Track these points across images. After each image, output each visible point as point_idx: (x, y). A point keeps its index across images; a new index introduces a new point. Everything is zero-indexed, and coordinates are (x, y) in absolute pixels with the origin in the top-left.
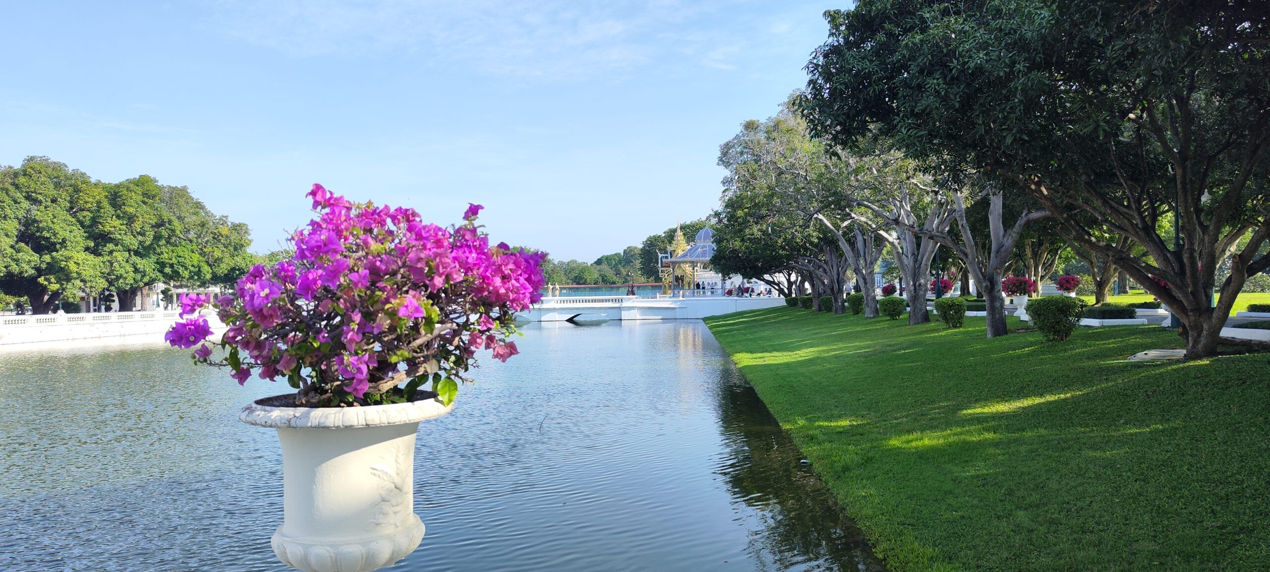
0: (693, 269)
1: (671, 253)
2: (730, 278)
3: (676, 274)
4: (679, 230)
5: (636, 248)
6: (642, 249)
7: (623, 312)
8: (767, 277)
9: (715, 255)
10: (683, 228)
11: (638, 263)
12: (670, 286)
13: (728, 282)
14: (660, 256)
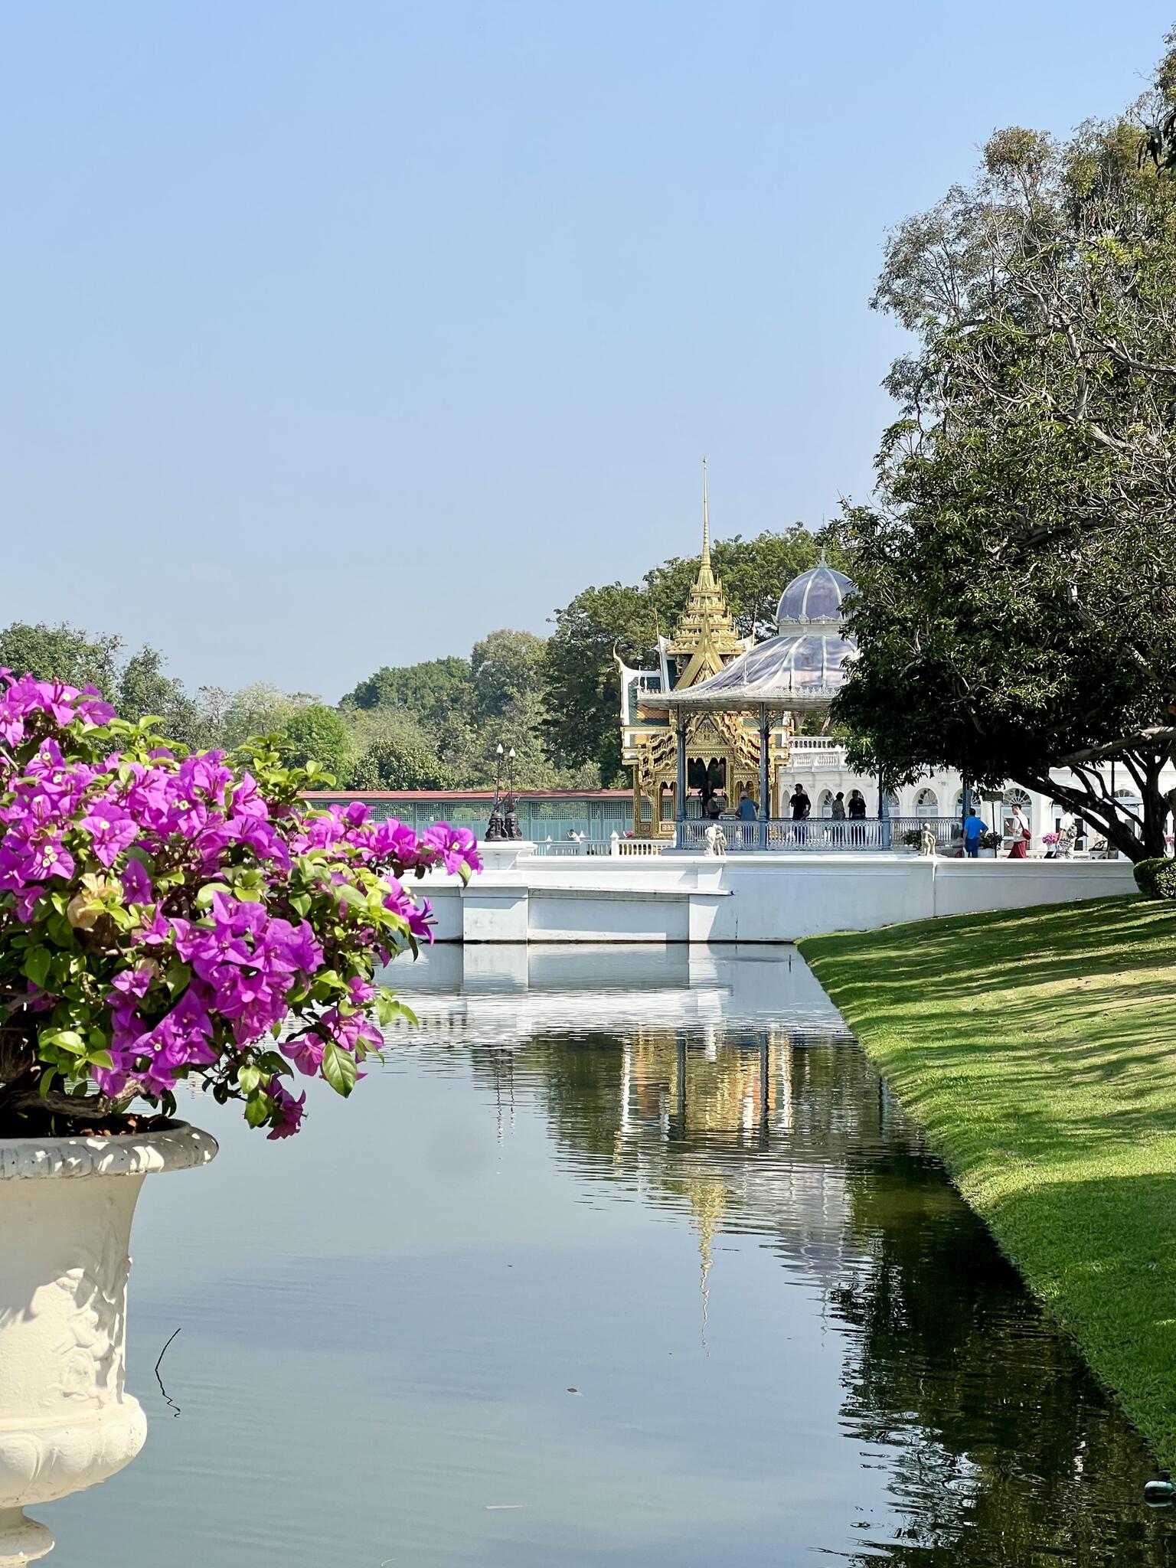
0: (765, 735)
1: (671, 665)
2: (911, 780)
3: (692, 753)
4: (706, 573)
5: (526, 638)
6: (551, 644)
7: (468, 912)
8: (1063, 777)
9: (855, 685)
10: (723, 559)
11: (533, 706)
12: (663, 804)
13: (906, 794)
14: (628, 675)
